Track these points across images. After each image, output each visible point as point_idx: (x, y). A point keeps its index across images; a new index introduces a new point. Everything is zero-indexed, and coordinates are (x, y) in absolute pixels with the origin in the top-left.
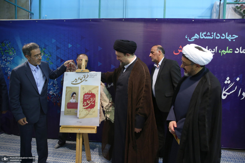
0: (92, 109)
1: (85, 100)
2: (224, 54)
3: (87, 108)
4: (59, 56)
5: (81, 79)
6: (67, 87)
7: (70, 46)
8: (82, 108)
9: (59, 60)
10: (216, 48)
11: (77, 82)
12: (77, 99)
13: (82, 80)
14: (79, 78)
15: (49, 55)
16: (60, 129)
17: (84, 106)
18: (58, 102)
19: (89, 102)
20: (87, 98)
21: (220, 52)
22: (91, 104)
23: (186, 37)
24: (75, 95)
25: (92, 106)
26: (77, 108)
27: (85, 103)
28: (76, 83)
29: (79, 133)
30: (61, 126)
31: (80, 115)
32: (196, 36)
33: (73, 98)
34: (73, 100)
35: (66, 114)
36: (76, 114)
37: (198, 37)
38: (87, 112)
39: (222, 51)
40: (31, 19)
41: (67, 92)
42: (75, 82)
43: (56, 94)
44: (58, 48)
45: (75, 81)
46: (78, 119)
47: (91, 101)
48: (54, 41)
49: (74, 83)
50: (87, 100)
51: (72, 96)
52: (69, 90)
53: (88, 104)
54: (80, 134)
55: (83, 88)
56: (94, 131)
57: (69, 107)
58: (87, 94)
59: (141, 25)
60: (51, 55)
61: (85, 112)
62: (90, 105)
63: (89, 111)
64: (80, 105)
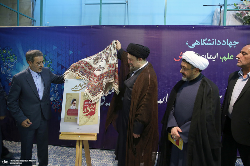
0: (92, 116)
1: (85, 107)
2: (226, 60)
3: (87, 115)
4: (60, 63)
5: (81, 86)
6: (67, 94)
7: (71, 52)
8: (83, 115)
9: (60, 67)
10: (217, 54)
11: (77, 88)
13: (83, 87)
14: (79, 85)
15: (49, 62)
16: (60, 136)
17: (84, 113)
18: (59, 108)
19: (89, 109)
20: (87, 105)
21: (221, 58)
22: (92, 111)
23: (187, 44)
24: (75, 101)
25: (93, 113)
26: (77, 115)
27: (85, 109)
28: (77, 90)
29: (78, 140)
30: (60, 133)
31: (80, 121)
32: (197, 43)
33: (73, 104)
34: (73, 107)
35: (66, 120)
36: (76, 121)
37: (199, 44)
38: (87, 119)
39: (223, 58)
40: (33, 26)
41: (68, 98)
43: (57, 101)
44: (59, 55)
45: (76, 87)
46: (78, 126)
47: (91, 108)
48: (55, 48)
49: (75, 89)
50: (88, 107)
51: (72, 103)
52: (69, 96)
53: (88, 111)
54: (80, 141)
55: (84, 95)
56: (94, 139)
57: (69, 114)
58: (88, 101)
59: (142, 31)
60: (52, 62)
61: (85, 119)
62: (90, 111)
63: (89, 118)
64: (80, 112)
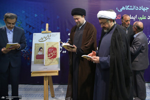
0: (55, 59)
1: (49, 53)
3: (51, 58)
4: (28, 23)
6: (35, 44)
7: (36, 15)
8: (47, 58)
9: (28, 26)
11: (43, 40)
12: (43, 52)
13: (47, 39)
14: (44, 37)
16: (31, 74)
18: (28, 57)
20: (51, 51)
23: (117, 9)
25: (55, 57)
26: (43, 58)
30: (32, 72)
31: (46, 63)
34: (40, 53)
35: (36, 63)
36: (43, 63)
37: (124, 9)
42: (41, 40)
43: (26, 51)
44: (27, 17)
46: (44, 66)
47: (54, 53)
48: (24, 12)
51: (40, 50)
52: (37, 46)
53: (51, 55)
54: (46, 77)
55: (48, 44)
56: (57, 74)
57: (37, 58)
58: (51, 48)
60: (22, 23)
61: (50, 61)
62: (53, 56)
63: (52, 60)
64: (46, 56)
